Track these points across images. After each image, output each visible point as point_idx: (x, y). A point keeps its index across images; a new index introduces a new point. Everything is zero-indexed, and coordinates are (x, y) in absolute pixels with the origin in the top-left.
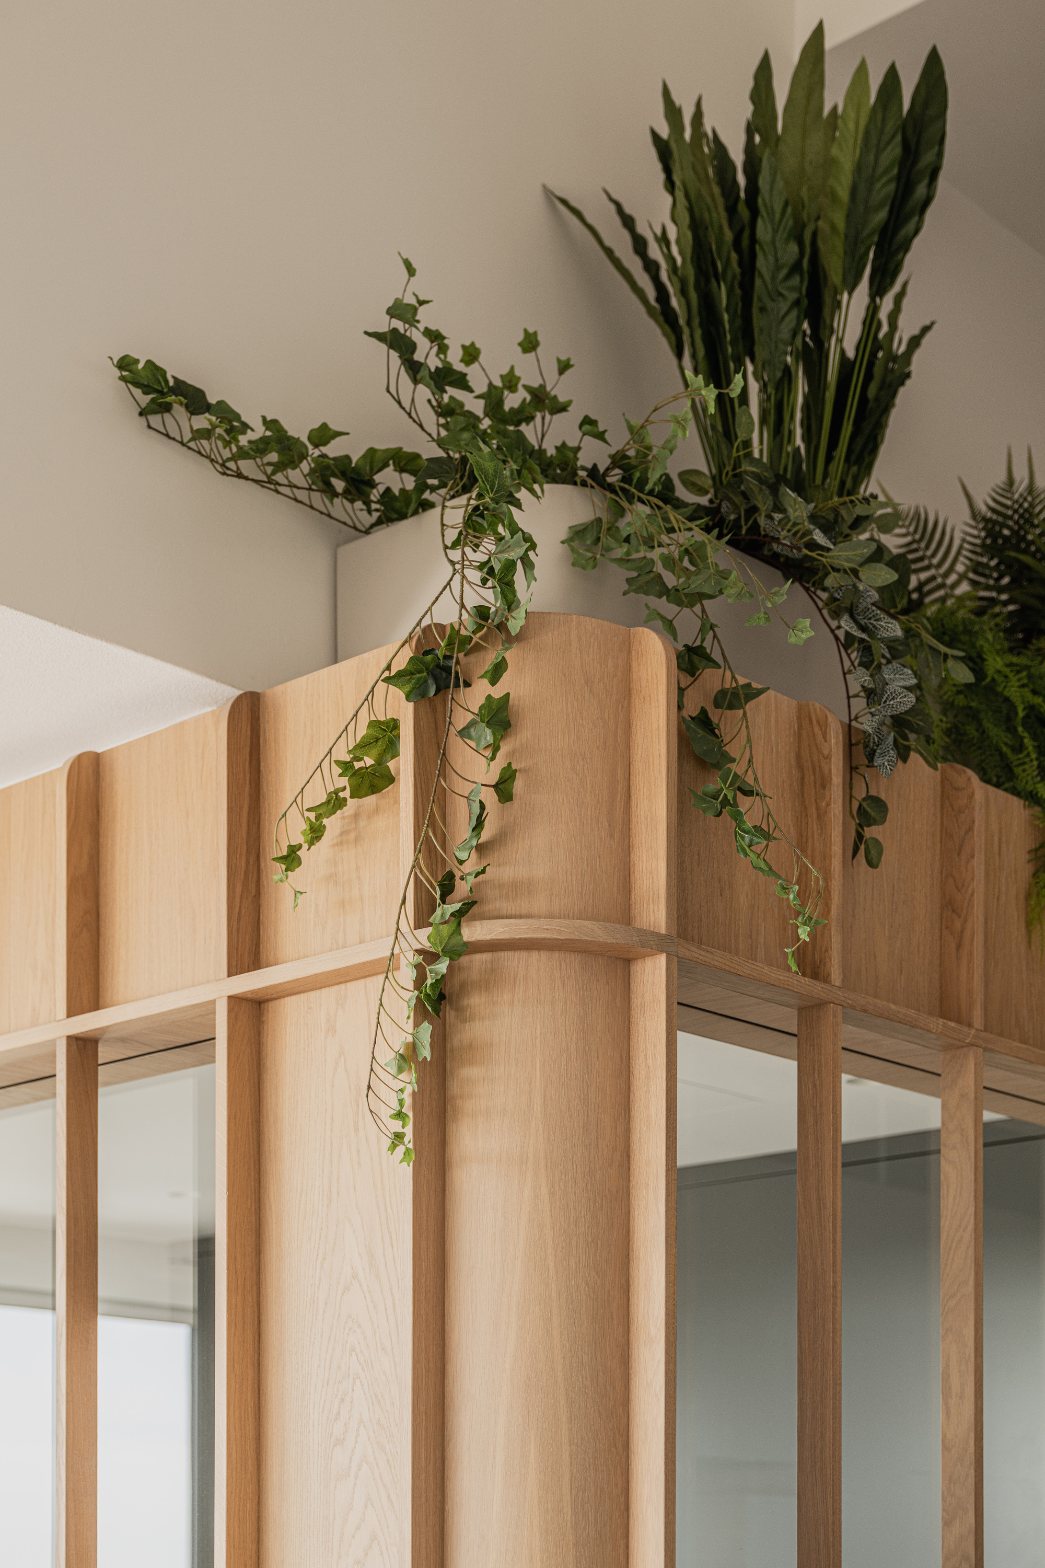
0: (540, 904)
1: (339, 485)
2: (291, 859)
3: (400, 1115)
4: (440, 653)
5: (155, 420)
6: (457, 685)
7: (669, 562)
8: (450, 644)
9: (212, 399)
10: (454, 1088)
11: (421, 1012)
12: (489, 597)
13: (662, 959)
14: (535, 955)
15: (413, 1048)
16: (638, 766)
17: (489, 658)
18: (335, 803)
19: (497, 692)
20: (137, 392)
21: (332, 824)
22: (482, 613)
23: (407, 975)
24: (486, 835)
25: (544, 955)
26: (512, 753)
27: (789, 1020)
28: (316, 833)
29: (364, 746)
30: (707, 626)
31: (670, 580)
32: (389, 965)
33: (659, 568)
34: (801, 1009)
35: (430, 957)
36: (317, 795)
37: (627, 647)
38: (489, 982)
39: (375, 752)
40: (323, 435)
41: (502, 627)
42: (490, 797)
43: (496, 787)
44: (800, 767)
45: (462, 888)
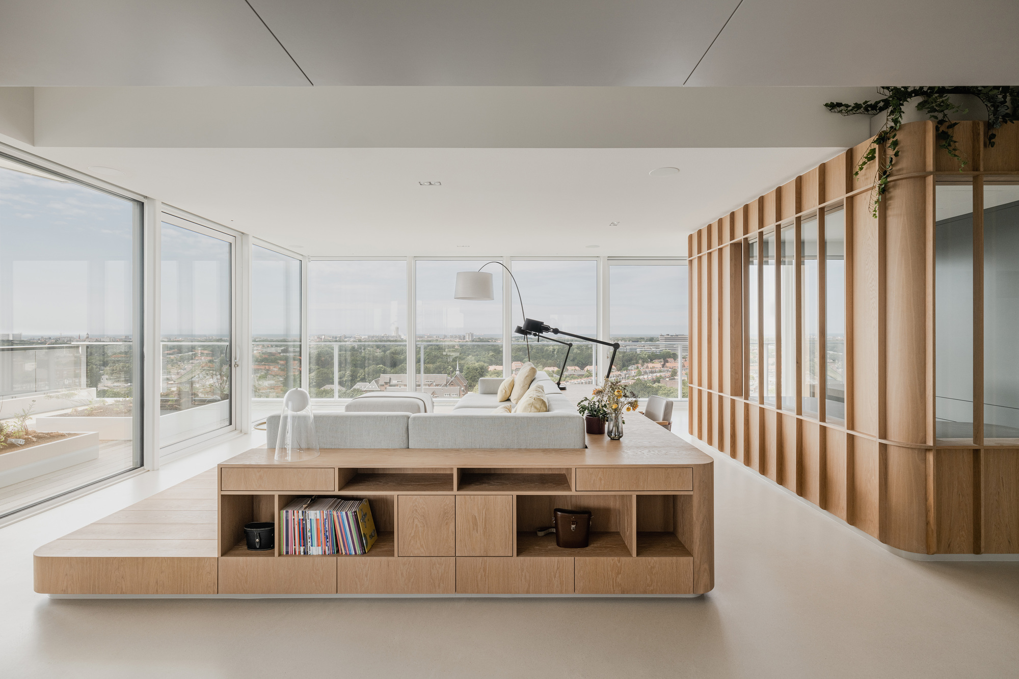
0: (905, 172)
1: (869, 109)
2: (857, 173)
3: (875, 211)
4: (883, 136)
5: (833, 110)
6: (886, 140)
7: (936, 106)
8: (885, 134)
9: (843, 104)
10: (887, 205)
11: (880, 194)
12: (893, 124)
13: (932, 176)
14: (903, 180)
15: (878, 200)
16: (927, 144)
17: (893, 134)
18: (864, 163)
19: (894, 139)
20: (829, 108)
21: (865, 167)
22: (892, 127)
23: (877, 189)
24: (893, 163)
25: (905, 180)
26: (898, 149)
27: (971, 179)
28: (861, 169)
29: (869, 154)
30: (945, 115)
31: (937, 108)
32: (873, 187)
33: (935, 107)
34: (973, 177)
35: (881, 185)
36: (861, 163)
37: (925, 124)
38: (894, 186)
39: (872, 154)
40: (866, 102)
41: (895, 129)
42: (893, 157)
43: (894, 155)
44: (973, 133)
45: (888, 173)
